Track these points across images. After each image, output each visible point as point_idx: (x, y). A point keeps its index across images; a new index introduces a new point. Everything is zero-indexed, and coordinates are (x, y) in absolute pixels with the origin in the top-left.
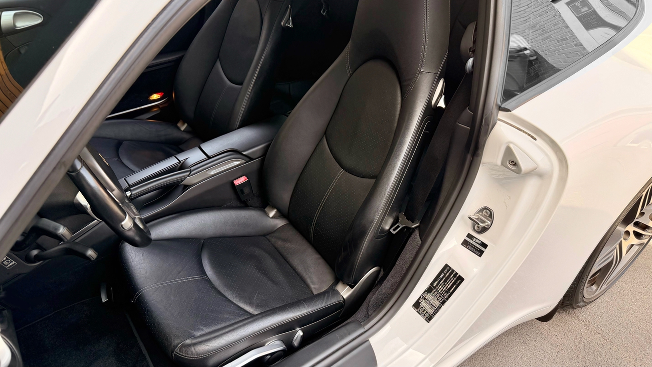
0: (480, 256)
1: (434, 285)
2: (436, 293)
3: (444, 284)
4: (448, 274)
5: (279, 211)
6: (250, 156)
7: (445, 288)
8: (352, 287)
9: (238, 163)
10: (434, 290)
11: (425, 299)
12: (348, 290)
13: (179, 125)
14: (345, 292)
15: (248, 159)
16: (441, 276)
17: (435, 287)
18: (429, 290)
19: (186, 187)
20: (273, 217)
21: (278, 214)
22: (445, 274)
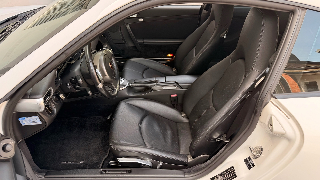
0: (249, 169)
1: (224, 173)
2: (223, 177)
3: (228, 175)
4: (231, 171)
5: (186, 115)
6: (182, 87)
7: (227, 177)
8: (193, 158)
9: (176, 88)
10: (223, 176)
11: (217, 178)
12: (191, 159)
13: (173, 69)
14: (190, 159)
15: (181, 88)
16: (228, 171)
17: (224, 174)
18: (221, 175)
19: (153, 90)
20: (183, 117)
21: (186, 116)
22: (230, 171)
